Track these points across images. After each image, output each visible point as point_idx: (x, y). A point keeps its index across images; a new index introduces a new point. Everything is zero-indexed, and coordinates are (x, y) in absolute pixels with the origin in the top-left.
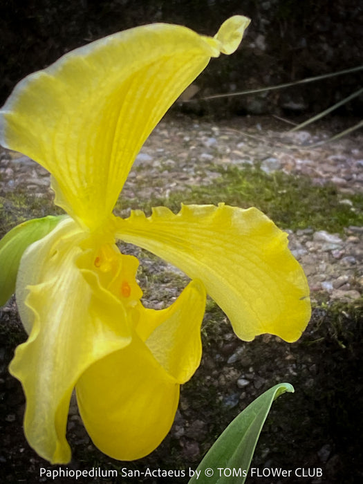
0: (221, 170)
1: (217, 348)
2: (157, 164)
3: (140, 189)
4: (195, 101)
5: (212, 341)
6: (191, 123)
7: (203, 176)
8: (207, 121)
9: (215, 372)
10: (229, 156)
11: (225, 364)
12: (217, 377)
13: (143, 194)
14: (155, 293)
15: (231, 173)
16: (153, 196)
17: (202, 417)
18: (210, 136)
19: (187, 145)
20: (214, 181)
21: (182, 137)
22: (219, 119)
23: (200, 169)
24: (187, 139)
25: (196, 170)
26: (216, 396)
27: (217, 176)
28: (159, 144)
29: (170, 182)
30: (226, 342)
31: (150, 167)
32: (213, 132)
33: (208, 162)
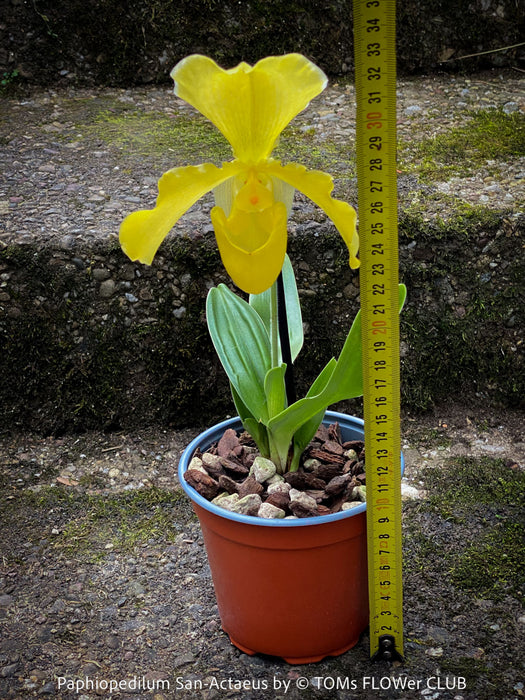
0: (473, 115)
1: (475, 243)
2: (425, 113)
3: (415, 133)
4: (452, 61)
5: (471, 238)
6: (449, 78)
7: (460, 120)
8: (461, 75)
9: (474, 259)
10: (478, 102)
11: (481, 253)
12: (475, 262)
13: (417, 137)
14: (431, 208)
15: (480, 116)
16: (424, 138)
17: (466, 289)
18: (464, 88)
19: (447, 96)
20: (468, 123)
21: (443, 90)
22: (470, 74)
23: (458, 115)
24: (447, 91)
25: (454, 116)
26: (475, 275)
27: (470, 119)
28: (426, 96)
29: (436, 126)
30: (481, 238)
31: (420, 115)
32: (466, 84)
33: (463, 108)
